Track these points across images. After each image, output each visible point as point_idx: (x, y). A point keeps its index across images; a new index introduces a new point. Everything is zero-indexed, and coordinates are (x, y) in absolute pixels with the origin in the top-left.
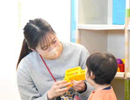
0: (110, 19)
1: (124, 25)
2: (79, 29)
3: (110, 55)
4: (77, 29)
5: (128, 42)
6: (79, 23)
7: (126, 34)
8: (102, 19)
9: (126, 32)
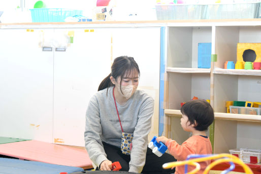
0: (195, 63)
1: (210, 69)
2: (167, 72)
3: (204, 104)
4: (166, 72)
5: (214, 85)
6: (168, 66)
7: (212, 77)
8: (187, 62)
9: (212, 75)
